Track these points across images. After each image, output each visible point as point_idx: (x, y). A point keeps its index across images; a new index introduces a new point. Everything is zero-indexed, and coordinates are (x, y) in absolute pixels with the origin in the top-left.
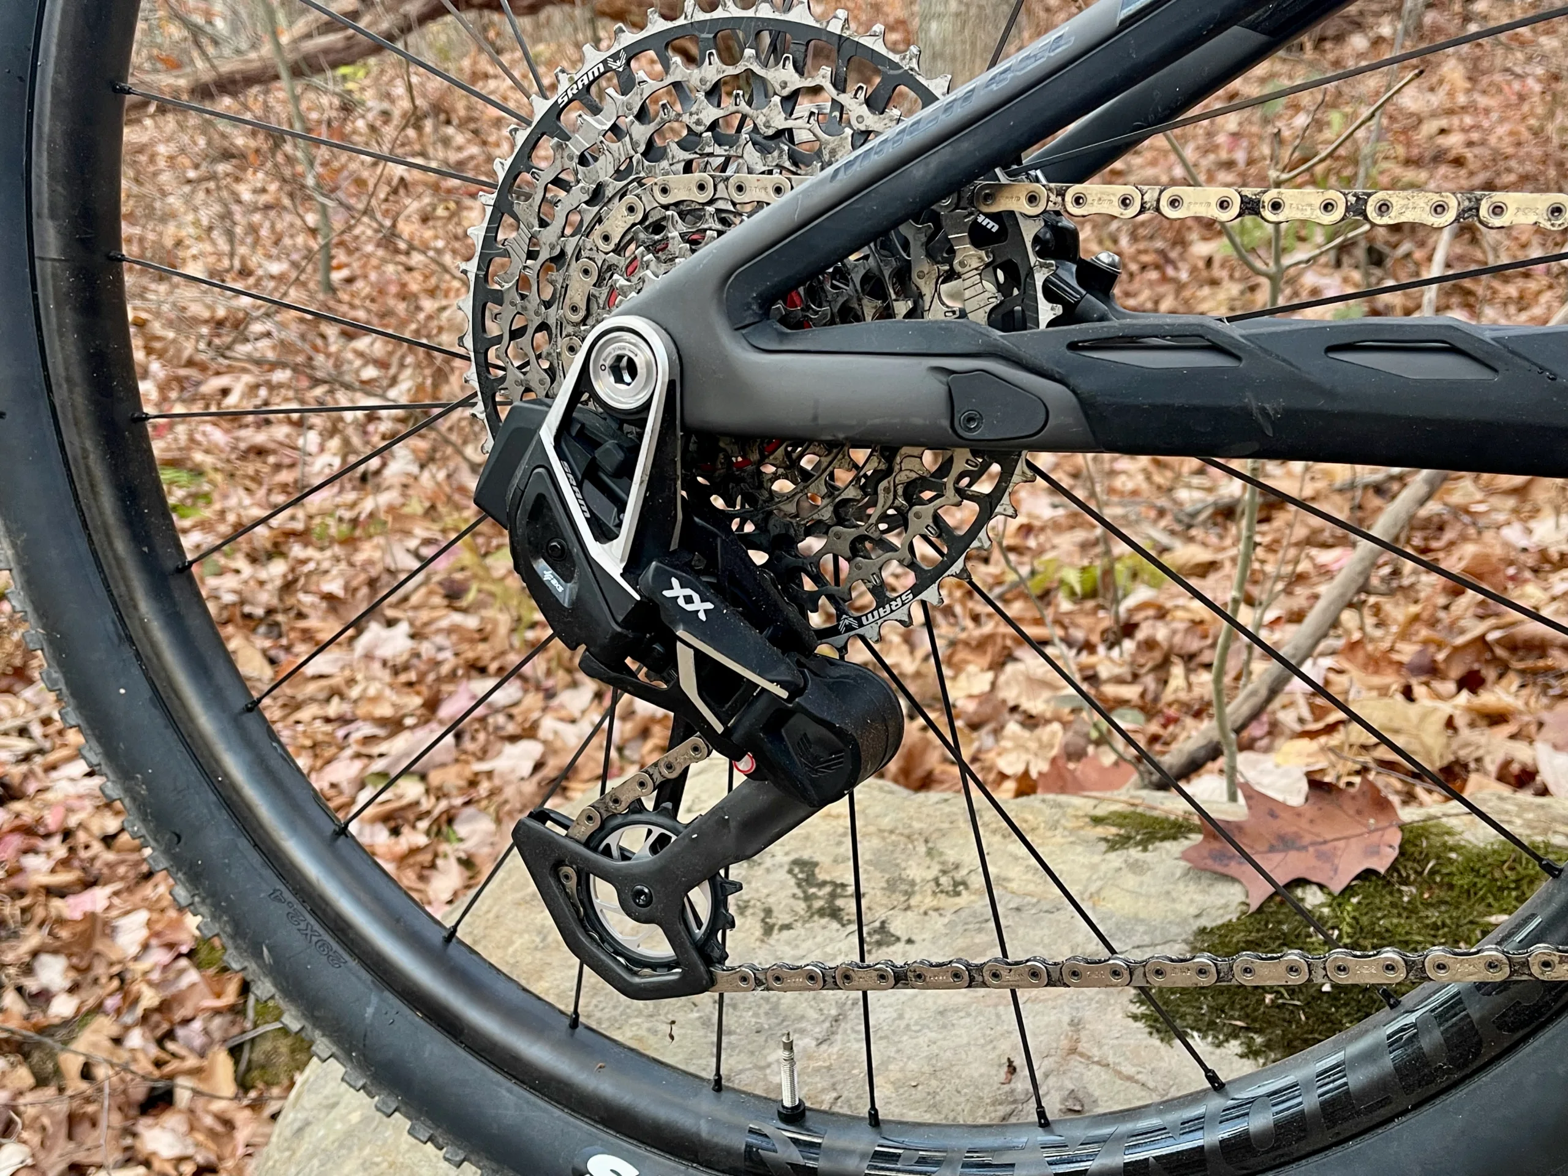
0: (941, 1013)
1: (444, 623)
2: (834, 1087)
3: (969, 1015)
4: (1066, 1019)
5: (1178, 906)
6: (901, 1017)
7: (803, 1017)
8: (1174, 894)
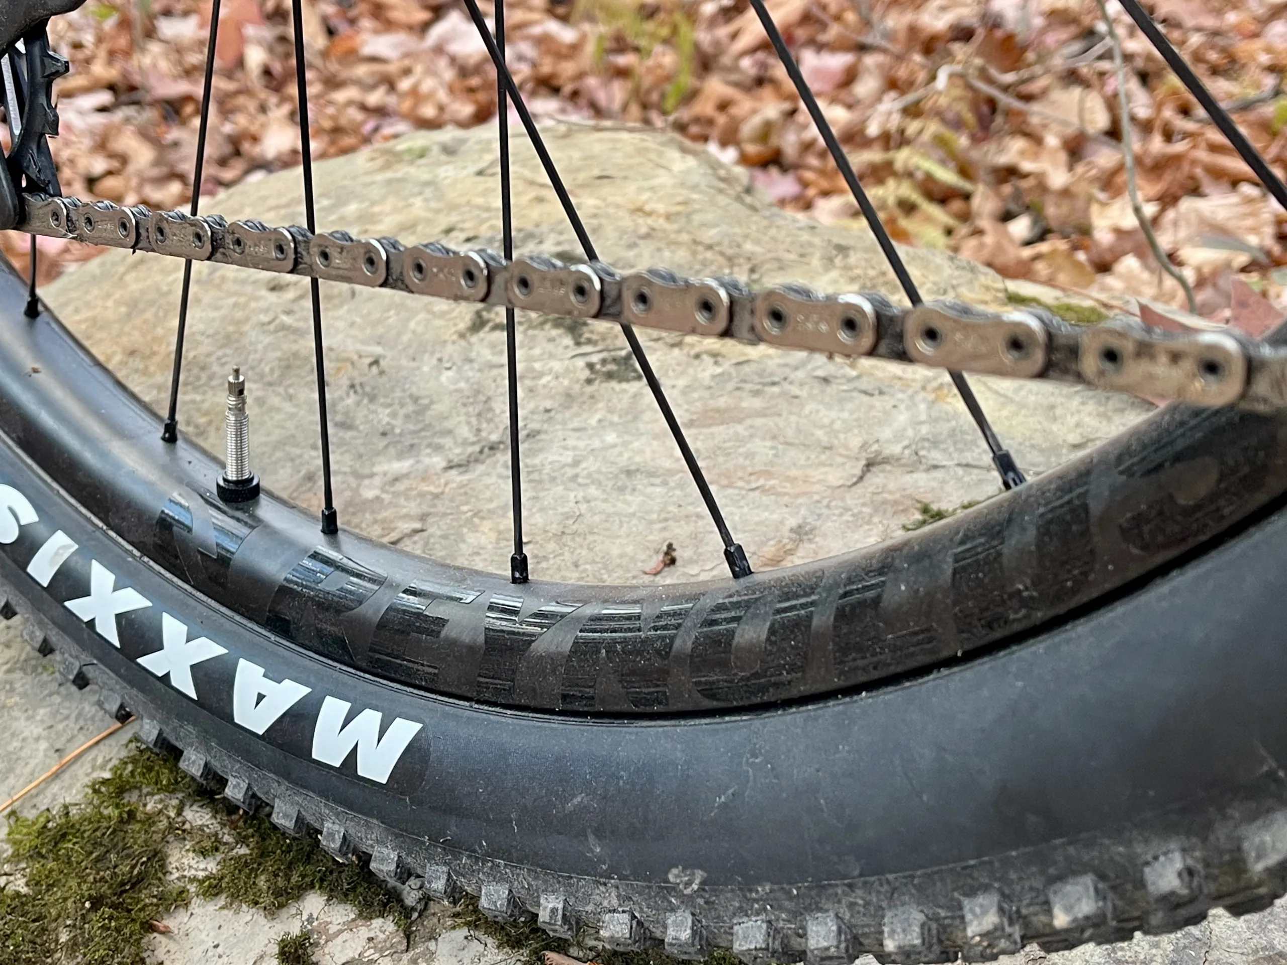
0: (629, 473)
1: (537, 30)
2: (423, 518)
3: (665, 483)
4: (793, 522)
5: (1055, 428)
6: (576, 463)
7: (449, 432)
8: (1059, 411)
